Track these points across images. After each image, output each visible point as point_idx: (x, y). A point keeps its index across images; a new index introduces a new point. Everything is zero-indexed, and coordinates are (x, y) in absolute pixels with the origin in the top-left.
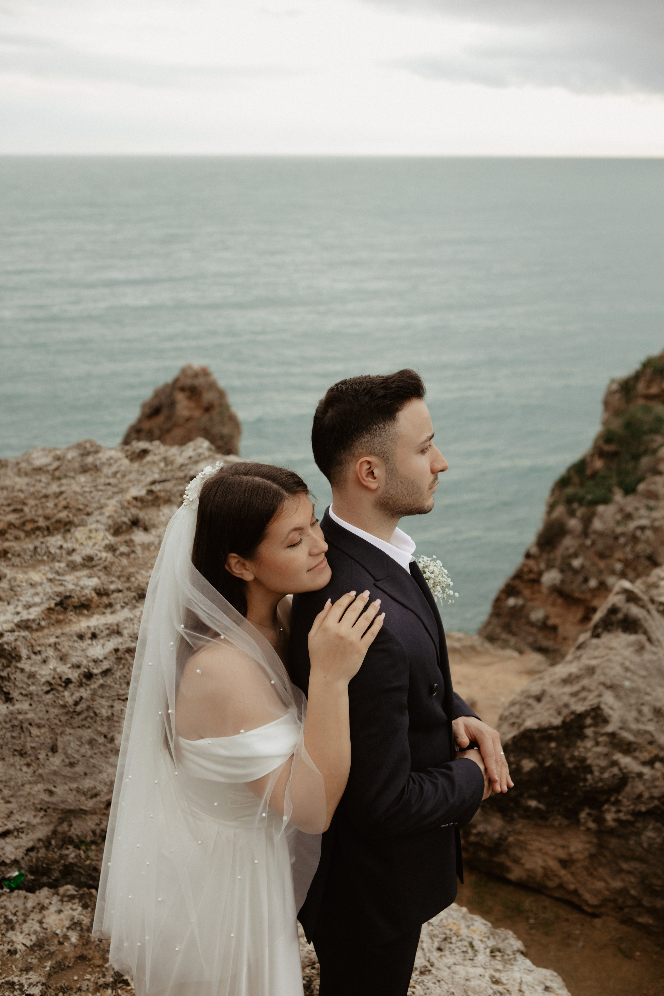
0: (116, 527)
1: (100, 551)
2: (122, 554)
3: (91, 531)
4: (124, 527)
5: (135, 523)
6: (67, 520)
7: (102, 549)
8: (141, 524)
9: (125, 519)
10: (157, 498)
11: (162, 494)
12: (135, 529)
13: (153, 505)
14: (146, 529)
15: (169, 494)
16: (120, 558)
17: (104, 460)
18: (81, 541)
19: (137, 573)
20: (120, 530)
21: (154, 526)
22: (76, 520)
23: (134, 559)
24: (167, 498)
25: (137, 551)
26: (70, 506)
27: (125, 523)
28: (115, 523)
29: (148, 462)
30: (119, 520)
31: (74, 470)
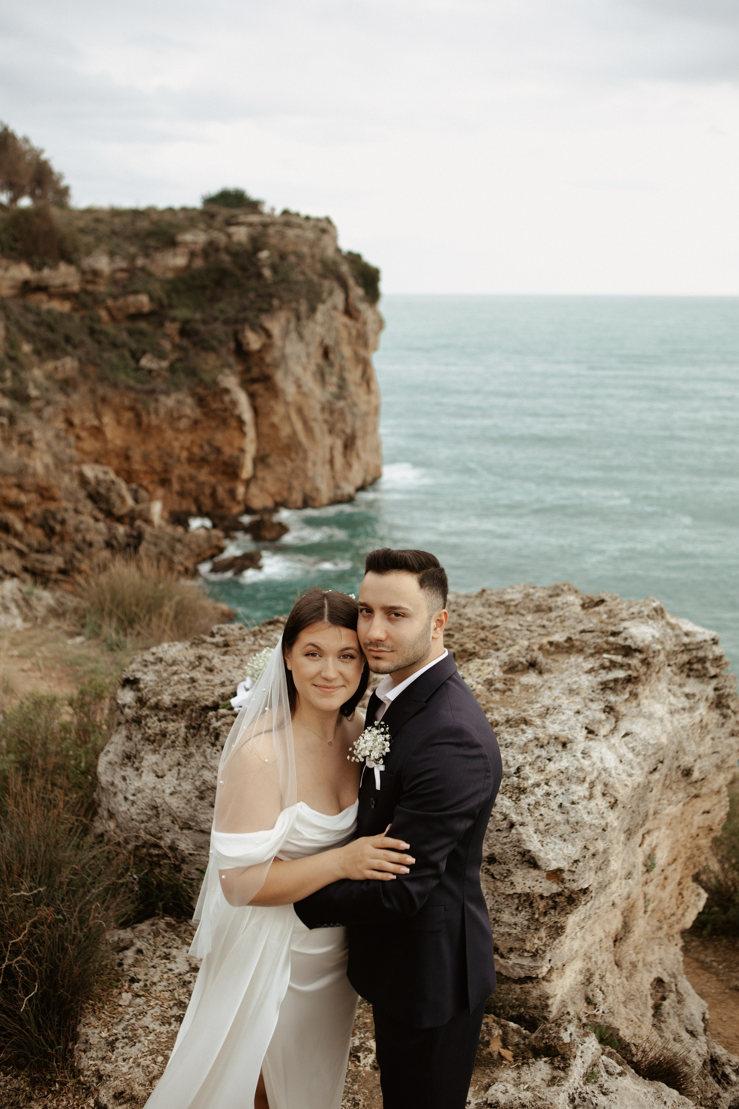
0: (511, 665)
1: (478, 683)
2: (496, 690)
3: (483, 664)
4: (520, 667)
5: (532, 665)
6: (473, 651)
7: (481, 681)
8: (537, 667)
9: (523, 660)
10: (572, 646)
11: (577, 643)
12: (531, 671)
13: (567, 652)
14: (540, 673)
15: (583, 644)
16: (493, 693)
17: (559, 604)
18: (471, 671)
19: (497, 709)
20: (516, 669)
21: (549, 671)
22: (482, 653)
23: (508, 696)
24: (580, 648)
25: (514, 691)
26: (488, 639)
27: (521, 663)
28: (511, 662)
29: (595, 612)
30: (516, 659)
31: (529, 608)
